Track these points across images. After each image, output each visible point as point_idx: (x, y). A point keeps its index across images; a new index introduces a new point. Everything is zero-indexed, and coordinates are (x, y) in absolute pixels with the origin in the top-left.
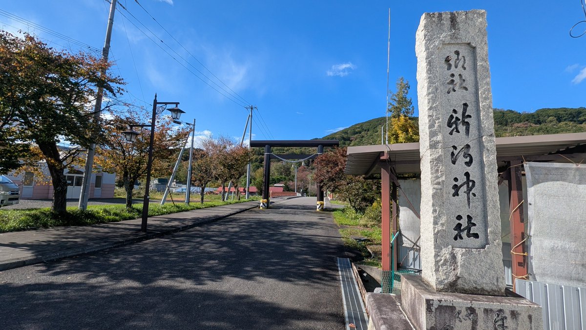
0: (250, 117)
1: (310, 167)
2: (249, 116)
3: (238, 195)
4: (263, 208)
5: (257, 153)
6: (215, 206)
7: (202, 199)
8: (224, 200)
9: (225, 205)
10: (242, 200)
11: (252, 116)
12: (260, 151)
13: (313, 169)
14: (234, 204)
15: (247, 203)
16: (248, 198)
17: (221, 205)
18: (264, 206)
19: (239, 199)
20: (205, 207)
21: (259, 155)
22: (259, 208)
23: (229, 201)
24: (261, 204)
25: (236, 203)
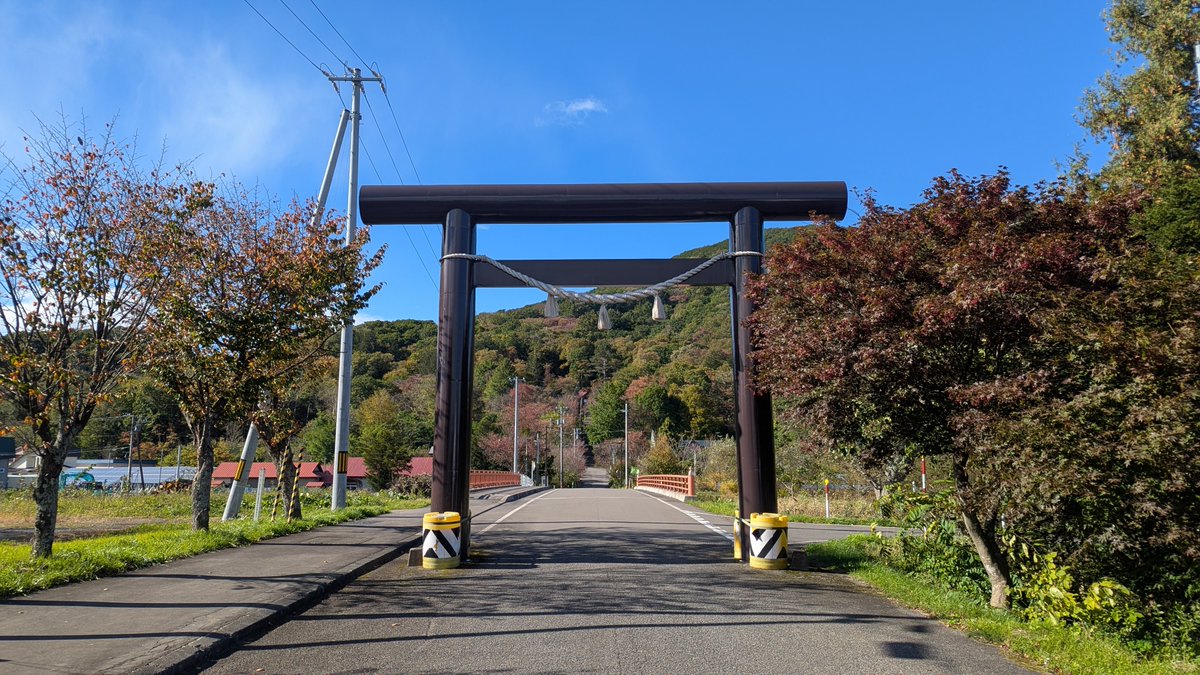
0: (351, 123)
1: (548, 389)
2: (347, 117)
3: (288, 492)
4: (440, 564)
5: (363, 343)
6: (132, 568)
7: (47, 524)
8: (203, 523)
9: (207, 551)
10: (311, 515)
11: (358, 117)
12: (374, 339)
13: (558, 393)
14: (265, 540)
15: (339, 531)
16: (342, 502)
17: (179, 558)
18: (443, 553)
19: (297, 514)
20: (56, 583)
21: (370, 350)
22: (416, 560)
23: (236, 527)
24: (430, 542)
25: (280, 533)
